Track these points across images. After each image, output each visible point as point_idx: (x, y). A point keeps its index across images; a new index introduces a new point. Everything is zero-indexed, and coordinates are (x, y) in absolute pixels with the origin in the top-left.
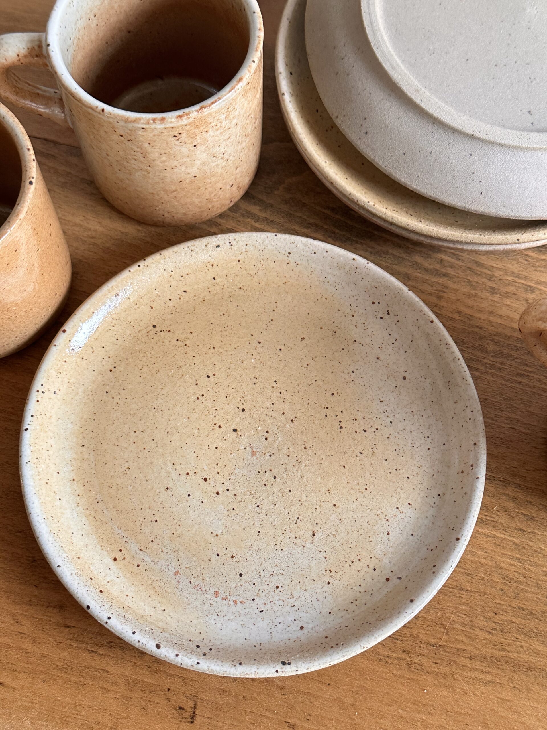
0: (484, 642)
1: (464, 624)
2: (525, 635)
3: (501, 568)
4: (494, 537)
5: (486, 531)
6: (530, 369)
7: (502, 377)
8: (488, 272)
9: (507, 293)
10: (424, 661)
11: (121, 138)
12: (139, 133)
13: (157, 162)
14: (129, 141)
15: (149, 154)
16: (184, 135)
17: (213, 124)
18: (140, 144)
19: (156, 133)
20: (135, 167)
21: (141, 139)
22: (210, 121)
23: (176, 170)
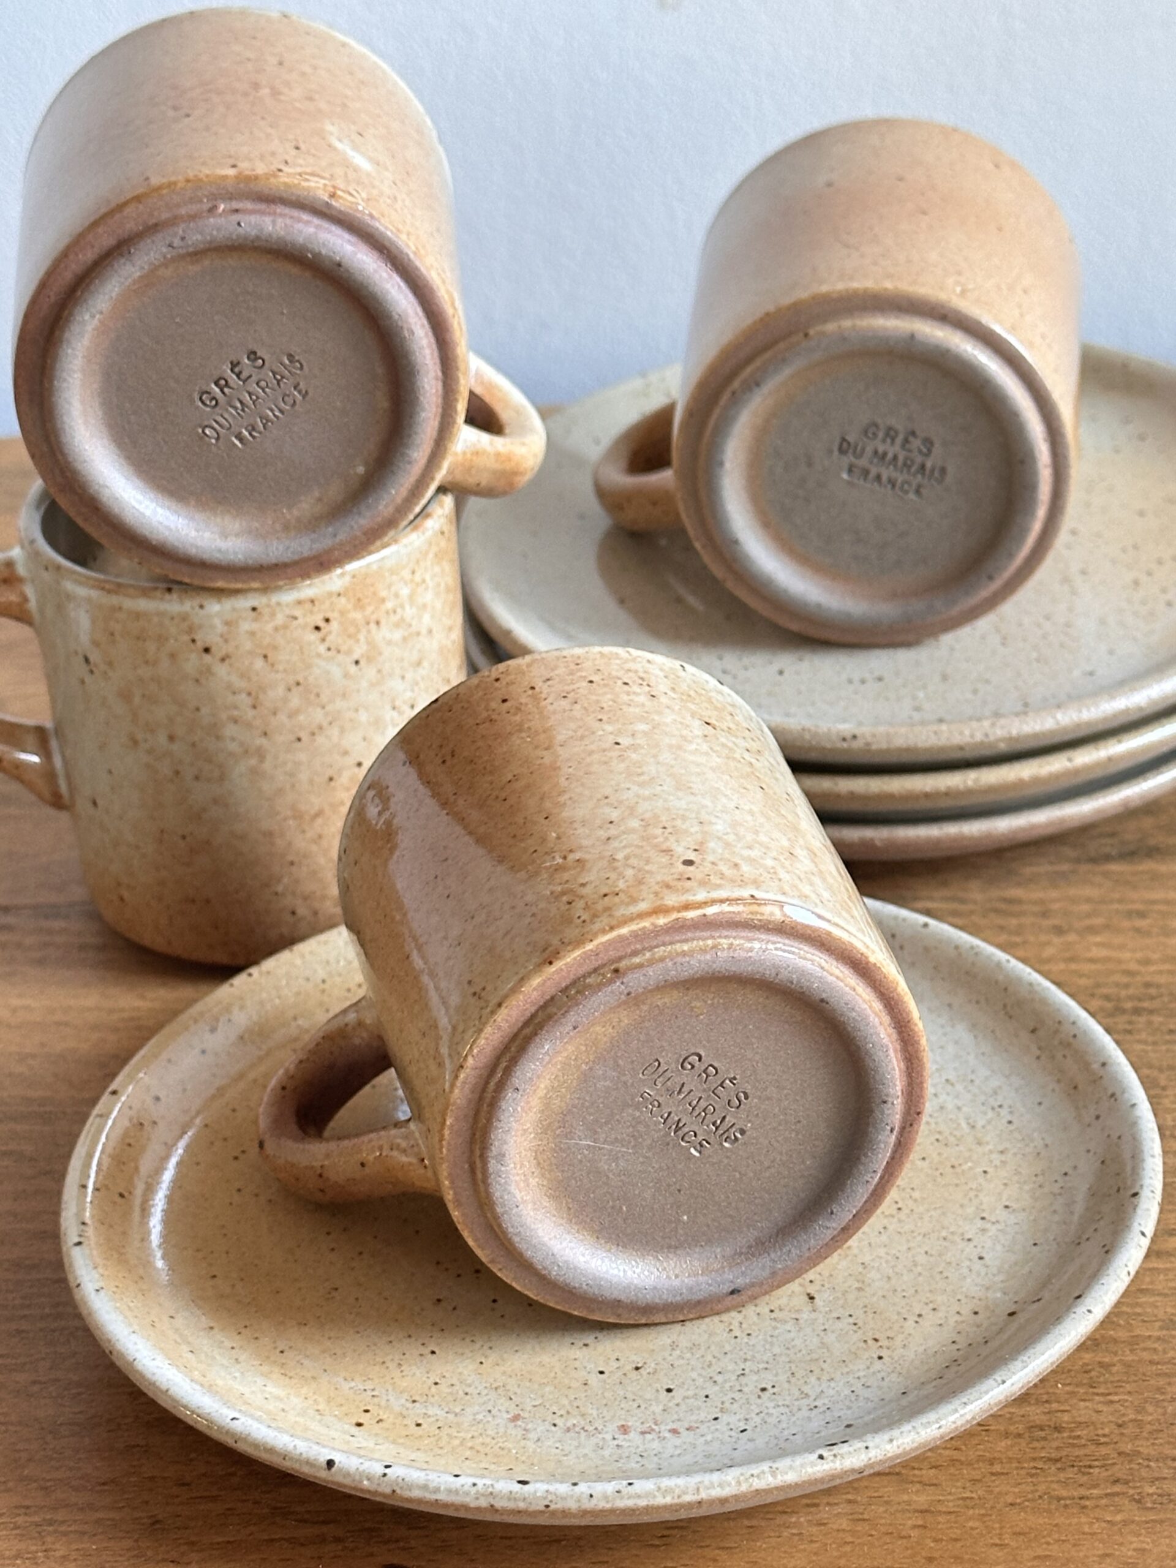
11: (207, 658)
12: (245, 626)
13: (282, 717)
14: (223, 660)
15: (265, 693)
16: (334, 625)
17: (389, 605)
18: (247, 663)
19: (280, 619)
20: (233, 747)
21: (248, 645)
22: (383, 593)
23: (320, 739)
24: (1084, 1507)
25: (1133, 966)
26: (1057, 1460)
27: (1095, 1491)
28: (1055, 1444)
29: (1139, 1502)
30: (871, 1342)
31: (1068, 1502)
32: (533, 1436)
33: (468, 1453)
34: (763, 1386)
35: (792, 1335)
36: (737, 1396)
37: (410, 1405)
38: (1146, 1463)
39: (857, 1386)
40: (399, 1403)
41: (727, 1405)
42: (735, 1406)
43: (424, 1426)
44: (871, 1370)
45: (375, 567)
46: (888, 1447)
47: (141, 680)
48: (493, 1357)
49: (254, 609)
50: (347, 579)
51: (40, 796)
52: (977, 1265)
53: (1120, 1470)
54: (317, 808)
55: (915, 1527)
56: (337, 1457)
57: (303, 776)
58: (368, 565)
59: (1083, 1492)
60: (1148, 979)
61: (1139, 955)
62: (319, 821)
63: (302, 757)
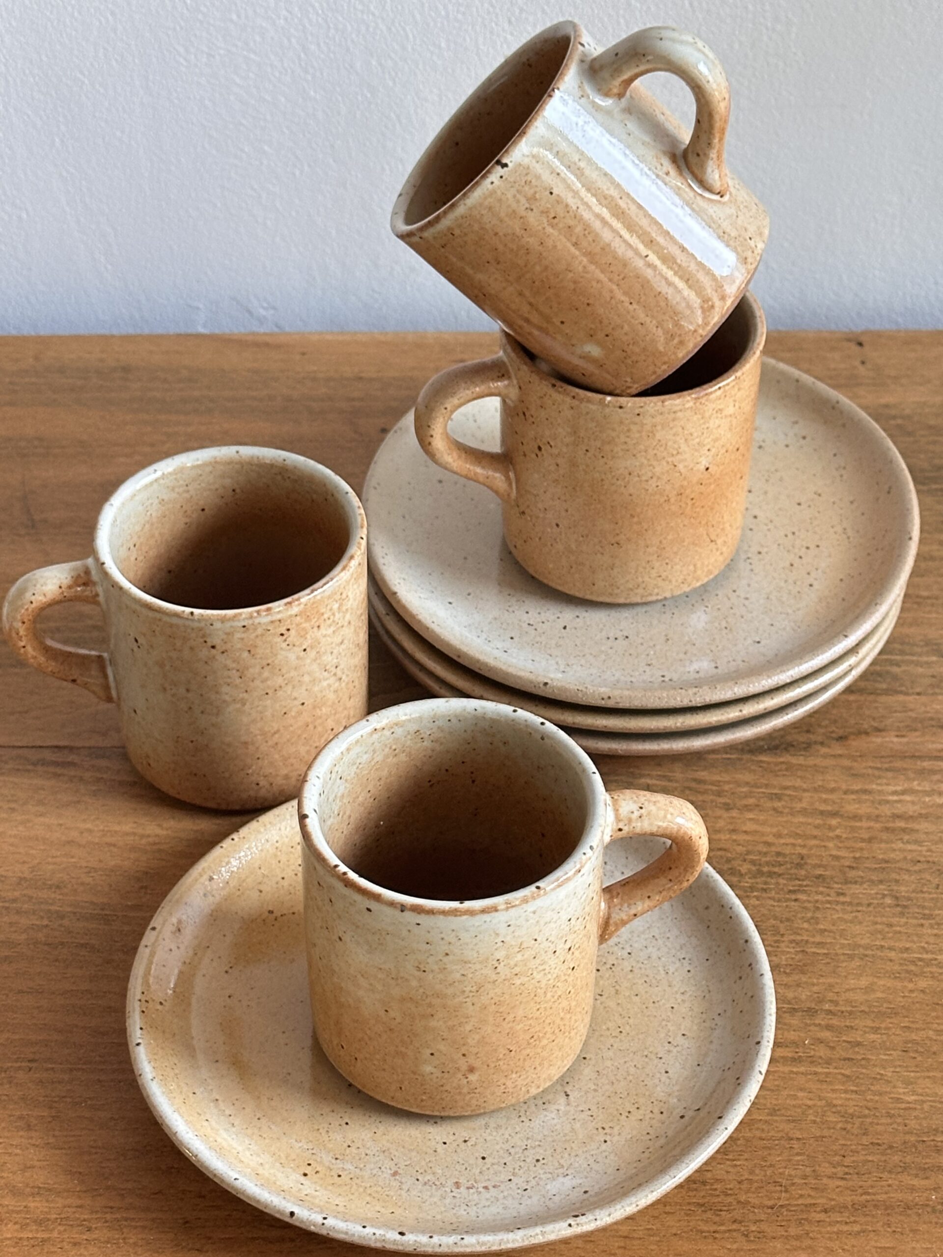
0: (837, 1190)
1: (805, 1177)
2: (890, 1172)
3: (835, 1106)
4: (816, 1073)
5: (802, 1069)
6: (805, 883)
7: (770, 898)
8: (714, 788)
9: (746, 806)
10: (764, 1226)
11: (213, 651)
12: (238, 635)
13: (257, 683)
14: (223, 652)
15: (248, 669)
16: (292, 632)
17: (326, 616)
18: (238, 654)
19: (259, 631)
20: (227, 698)
21: (239, 646)
22: (323, 610)
23: (280, 693)
24: (715, 1238)
25: (770, 839)
26: (703, 1205)
27: (723, 1228)
28: (702, 1194)
29: (747, 1236)
30: (600, 1130)
31: (707, 1234)
32: (405, 1187)
33: (368, 1199)
34: (538, 1158)
35: (556, 1121)
36: (522, 1164)
37: (334, 1161)
38: (752, 1209)
39: (591, 1161)
40: (327, 1159)
41: (517, 1170)
42: (521, 1171)
43: (343, 1177)
44: (600, 1150)
45: (319, 597)
46: (608, 1219)
47: (171, 658)
48: (382, 1128)
49: (244, 627)
50: (302, 606)
51: (99, 697)
52: (664, 1077)
53: (737, 1214)
54: (275, 729)
55: (619, 1247)
56: (296, 1210)
57: (268, 713)
58: (315, 596)
59: (715, 1228)
60: (779, 849)
61: (775, 830)
62: (277, 736)
63: (269, 702)
